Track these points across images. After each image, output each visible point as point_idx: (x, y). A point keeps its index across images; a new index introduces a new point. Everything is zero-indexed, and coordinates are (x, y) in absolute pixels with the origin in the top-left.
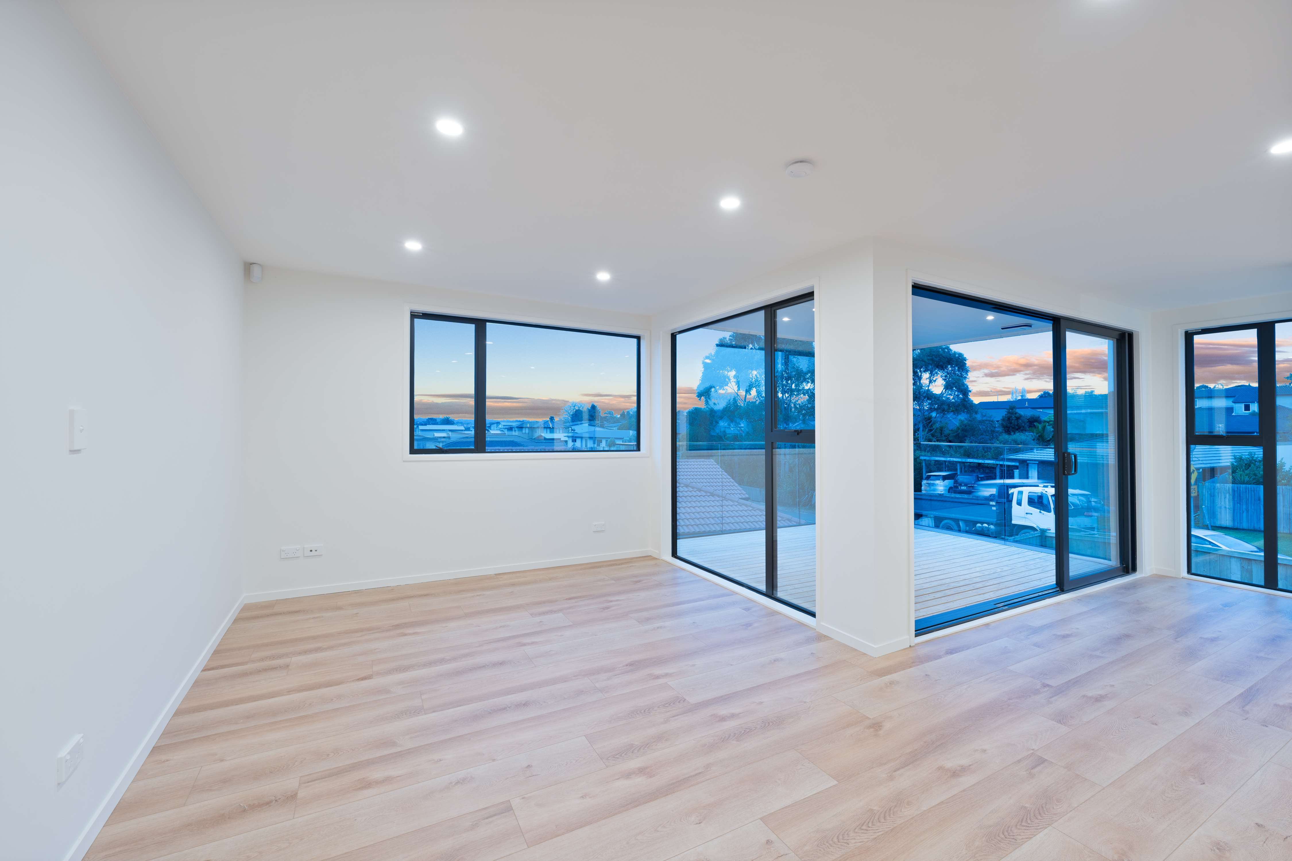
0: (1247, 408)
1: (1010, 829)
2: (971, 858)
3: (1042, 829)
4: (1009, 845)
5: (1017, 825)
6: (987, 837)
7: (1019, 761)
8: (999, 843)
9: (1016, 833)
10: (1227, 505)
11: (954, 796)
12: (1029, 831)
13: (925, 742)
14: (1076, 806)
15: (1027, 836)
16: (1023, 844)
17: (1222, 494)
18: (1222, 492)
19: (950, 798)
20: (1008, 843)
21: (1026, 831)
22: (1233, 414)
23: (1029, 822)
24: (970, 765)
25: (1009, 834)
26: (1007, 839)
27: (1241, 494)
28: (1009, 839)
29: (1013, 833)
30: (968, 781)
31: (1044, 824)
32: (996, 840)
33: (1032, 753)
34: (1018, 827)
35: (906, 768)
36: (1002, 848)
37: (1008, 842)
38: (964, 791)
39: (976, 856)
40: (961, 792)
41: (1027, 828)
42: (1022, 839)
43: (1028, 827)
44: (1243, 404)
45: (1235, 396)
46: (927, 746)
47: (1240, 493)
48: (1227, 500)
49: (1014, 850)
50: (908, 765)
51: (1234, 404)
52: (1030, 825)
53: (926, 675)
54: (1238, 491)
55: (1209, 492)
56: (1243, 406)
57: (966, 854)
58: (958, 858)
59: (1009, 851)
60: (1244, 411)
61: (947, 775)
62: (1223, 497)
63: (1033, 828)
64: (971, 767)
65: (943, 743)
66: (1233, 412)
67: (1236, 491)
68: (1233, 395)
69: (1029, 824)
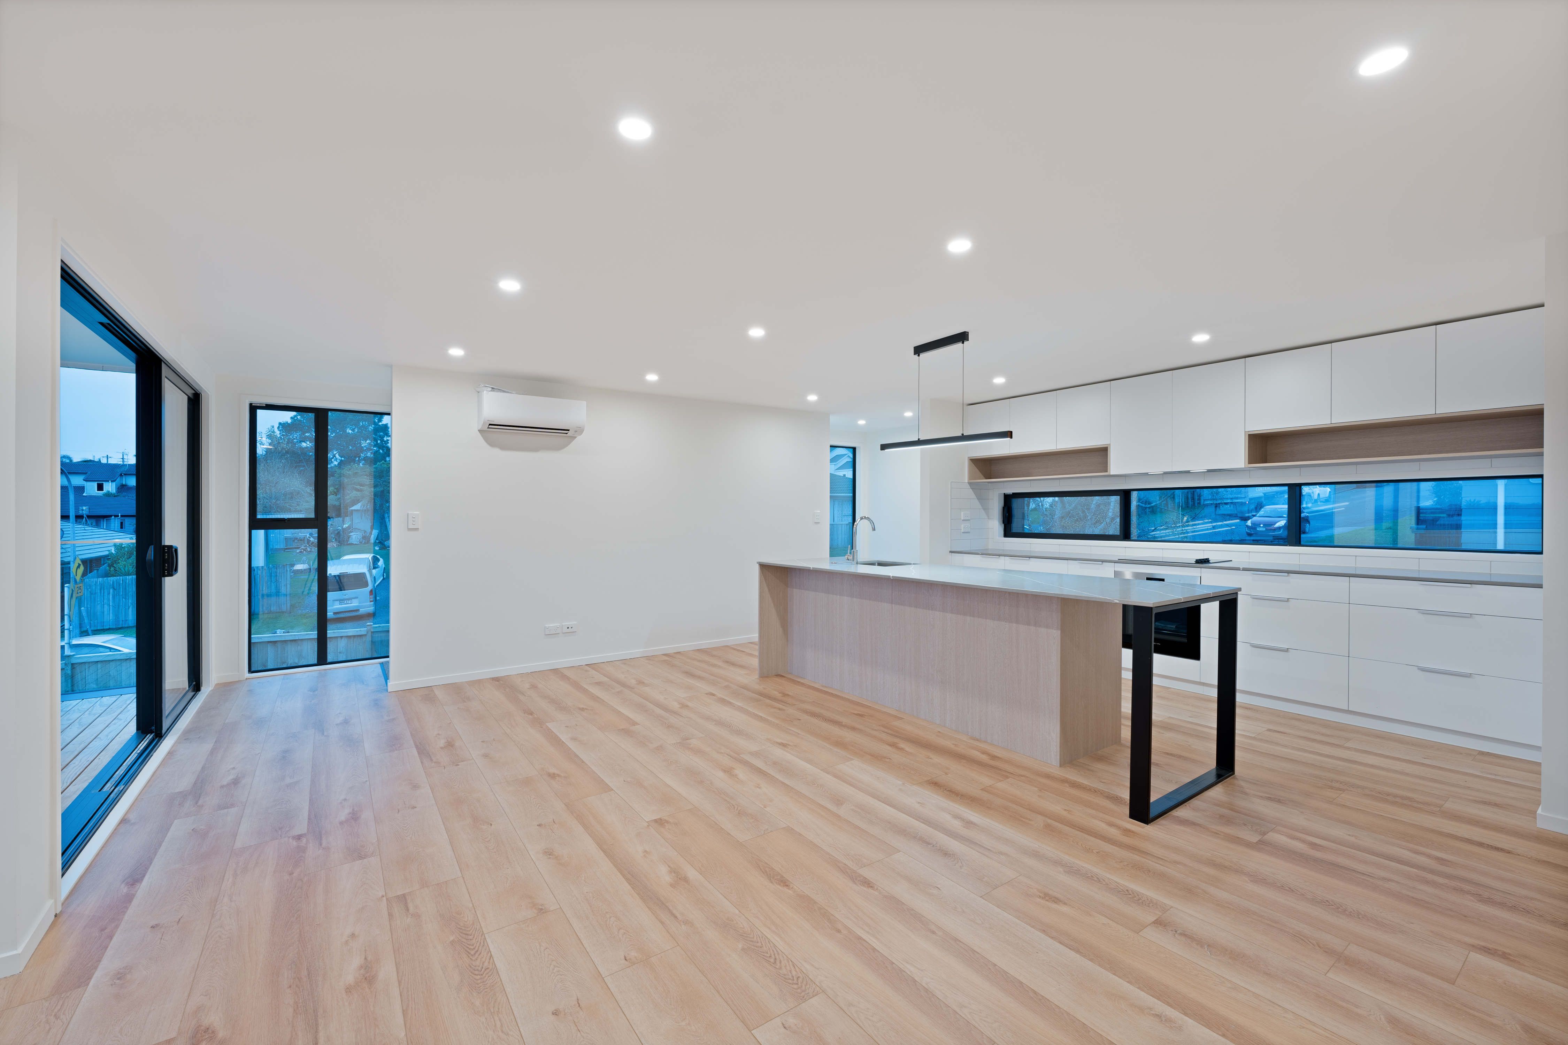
0: (100, 487)
1: (473, 967)
2: (493, 1017)
3: (485, 942)
4: (491, 977)
5: (471, 959)
6: (474, 990)
7: (390, 915)
8: (485, 983)
9: (480, 964)
10: (111, 602)
11: (401, 995)
12: (482, 953)
13: (290, 987)
14: (472, 905)
15: (488, 958)
16: (495, 965)
17: (106, 591)
18: (105, 587)
19: (402, 1001)
20: (489, 976)
21: (482, 955)
22: (84, 495)
23: (472, 947)
24: (366, 959)
25: (478, 970)
26: (484, 975)
27: (127, 587)
28: (485, 973)
29: (479, 966)
30: (387, 971)
31: (480, 937)
32: (481, 984)
33: (387, 899)
34: (474, 959)
35: (320, 1028)
36: (492, 984)
37: (487, 976)
38: (400, 982)
39: (492, 1011)
40: (399, 986)
41: (479, 952)
42: (489, 963)
43: (477, 951)
44: (96, 483)
45: (86, 473)
46: (299, 988)
47: (125, 585)
48: (111, 596)
49: (499, 975)
50: (317, 1024)
51: (85, 483)
52: (476, 949)
53: (153, 927)
54: (124, 584)
55: (90, 590)
56: (95, 485)
57: (486, 1019)
58: (489, 1029)
59: (498, 980)
60: (97, 491)
61: (365, 987)
62: (106, 593)
63: (480, 948)
64: (369, 959)
65: (307, 969)
66: (84, 492)
67: (121, 584)
68: (84, 472)
69: (474, 949)
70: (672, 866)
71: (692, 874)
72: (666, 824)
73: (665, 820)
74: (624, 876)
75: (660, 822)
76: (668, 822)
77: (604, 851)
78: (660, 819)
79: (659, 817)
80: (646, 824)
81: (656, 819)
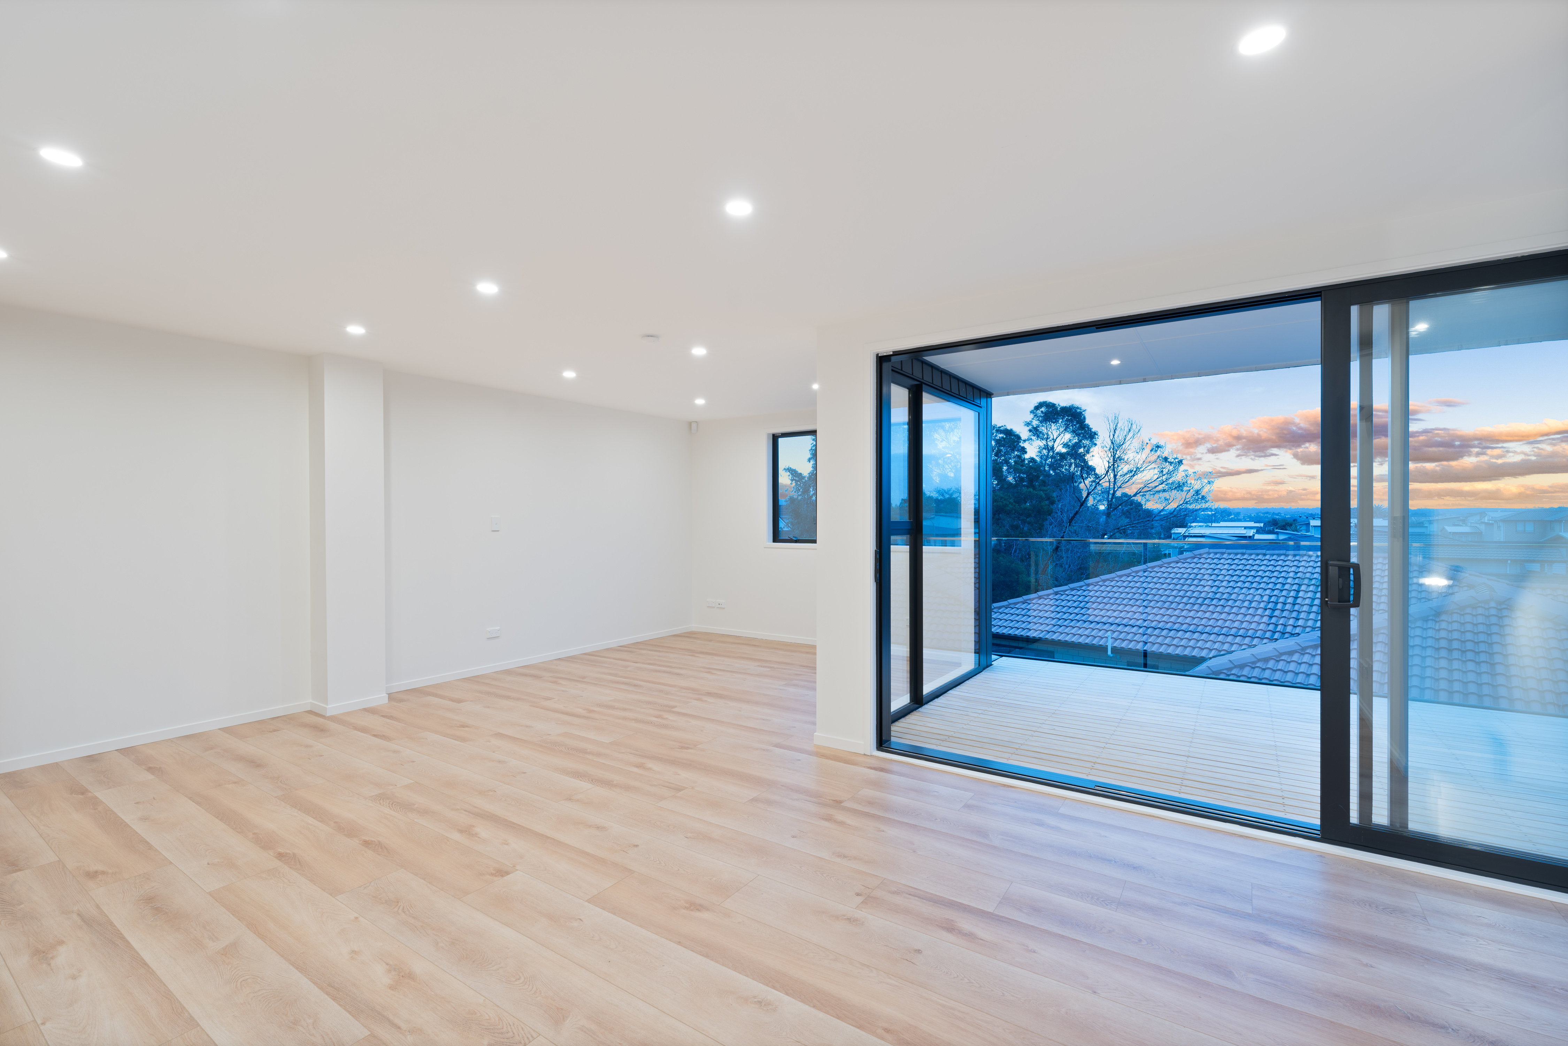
70: (476, 838)
71: (456, 836)
72: (494, 872)
73: (496, 876)
74: (519, 825)
75: (502, 873)
76: (492, 874)
77: (548, 837)
78: (502, 876)
79: (505, 878)
80: (518, 867)
81: (508, 874)
